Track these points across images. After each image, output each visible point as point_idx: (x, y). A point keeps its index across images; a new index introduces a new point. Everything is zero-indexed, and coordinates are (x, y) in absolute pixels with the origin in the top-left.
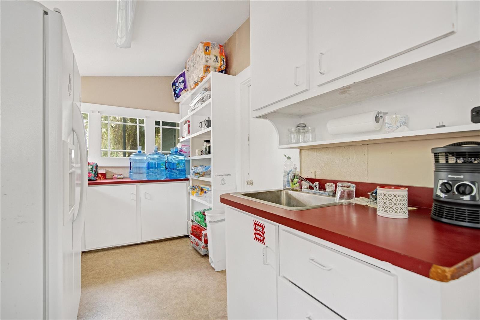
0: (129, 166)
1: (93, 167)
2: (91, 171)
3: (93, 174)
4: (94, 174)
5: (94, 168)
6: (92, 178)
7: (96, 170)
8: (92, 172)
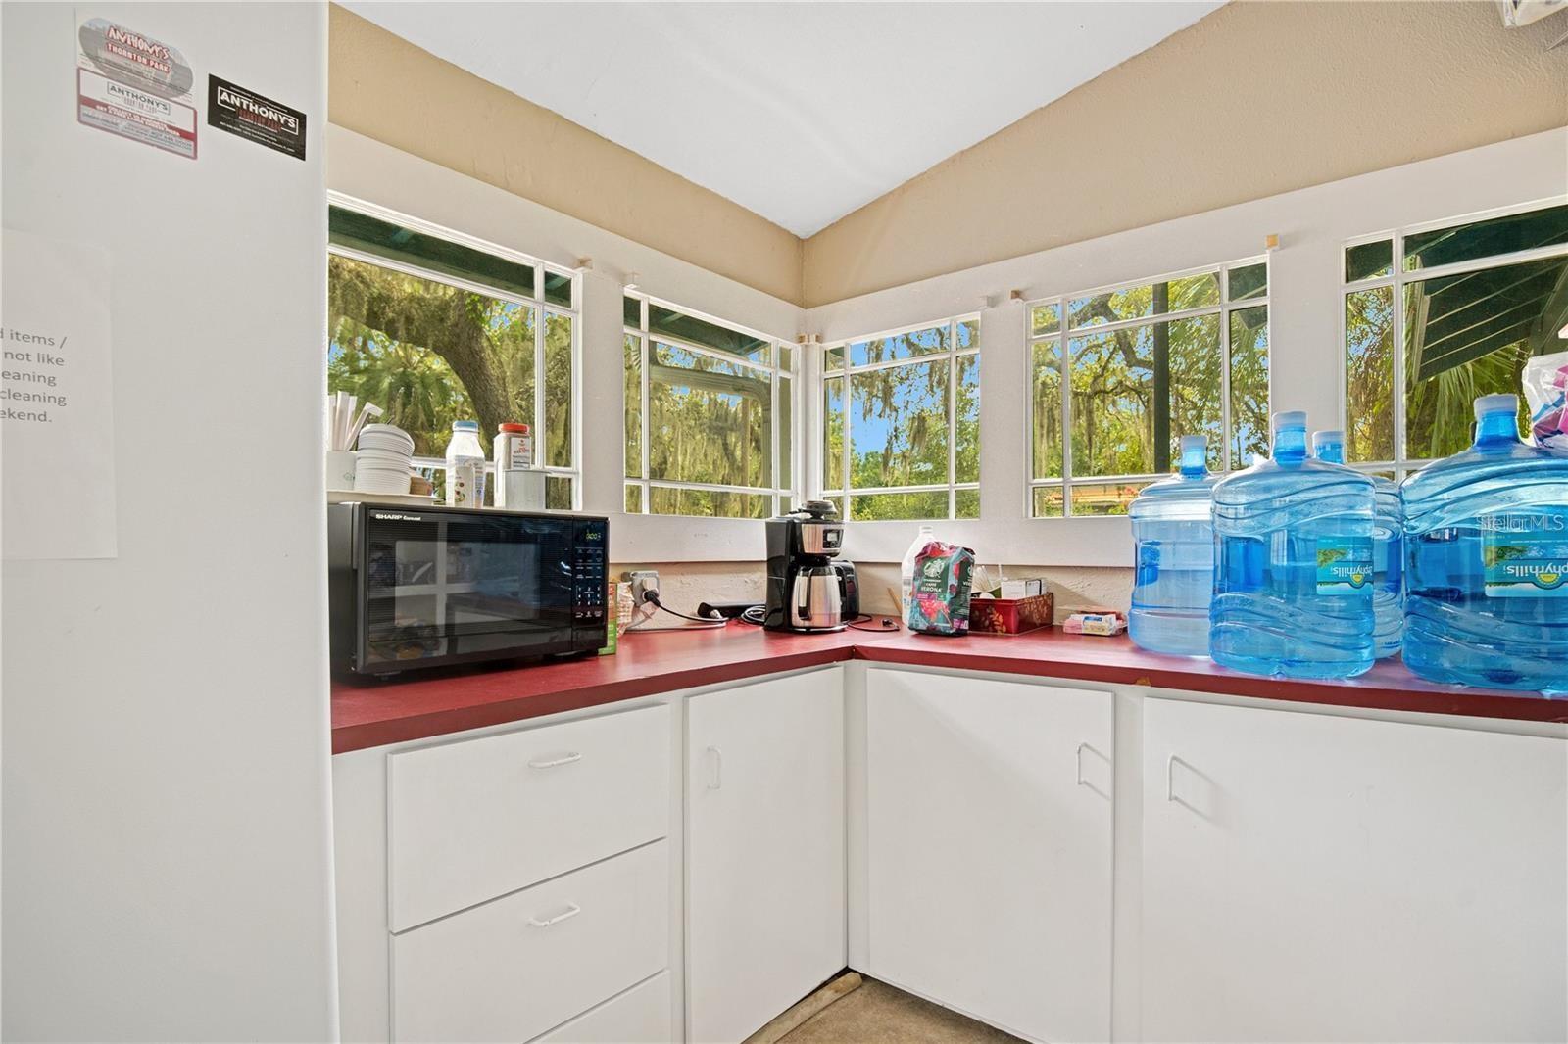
0: (1134, 565)
1: (946, 569)
2: (938, 586)
3: (945, 603)
4: (951, 603)
5: (950, 574)
6: (941, 625)
7: (961, 584)
8: (944, 592)
